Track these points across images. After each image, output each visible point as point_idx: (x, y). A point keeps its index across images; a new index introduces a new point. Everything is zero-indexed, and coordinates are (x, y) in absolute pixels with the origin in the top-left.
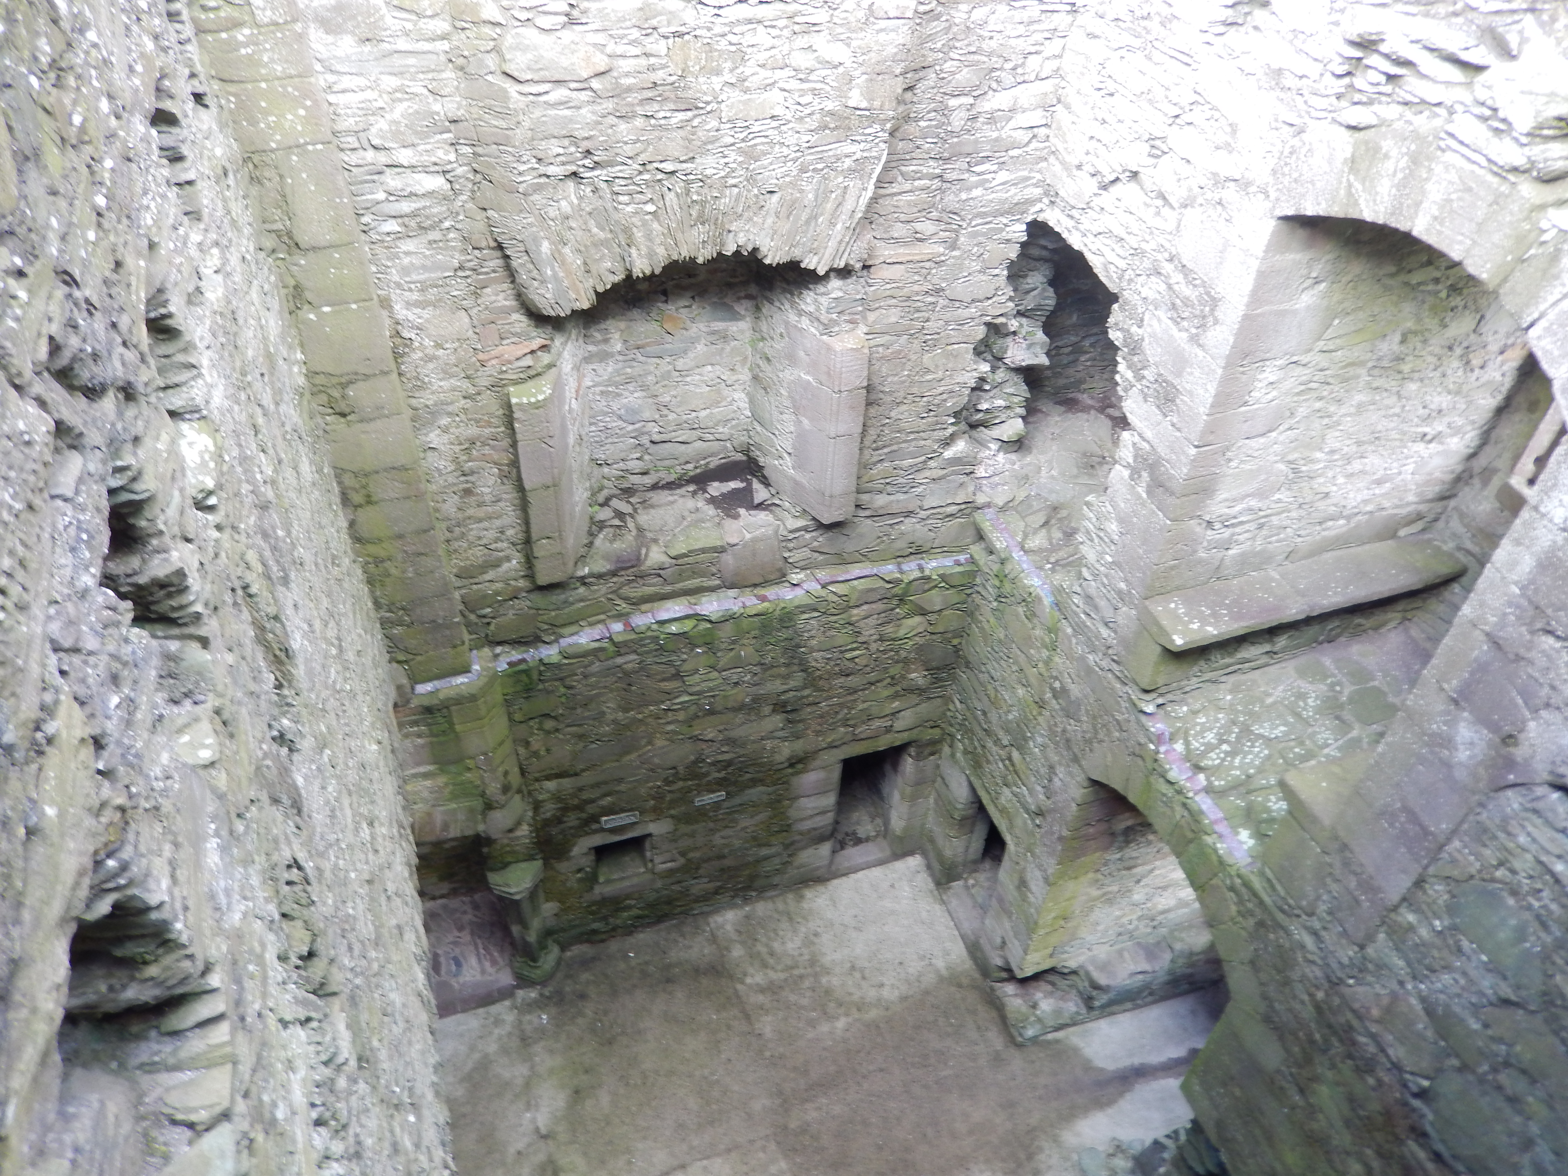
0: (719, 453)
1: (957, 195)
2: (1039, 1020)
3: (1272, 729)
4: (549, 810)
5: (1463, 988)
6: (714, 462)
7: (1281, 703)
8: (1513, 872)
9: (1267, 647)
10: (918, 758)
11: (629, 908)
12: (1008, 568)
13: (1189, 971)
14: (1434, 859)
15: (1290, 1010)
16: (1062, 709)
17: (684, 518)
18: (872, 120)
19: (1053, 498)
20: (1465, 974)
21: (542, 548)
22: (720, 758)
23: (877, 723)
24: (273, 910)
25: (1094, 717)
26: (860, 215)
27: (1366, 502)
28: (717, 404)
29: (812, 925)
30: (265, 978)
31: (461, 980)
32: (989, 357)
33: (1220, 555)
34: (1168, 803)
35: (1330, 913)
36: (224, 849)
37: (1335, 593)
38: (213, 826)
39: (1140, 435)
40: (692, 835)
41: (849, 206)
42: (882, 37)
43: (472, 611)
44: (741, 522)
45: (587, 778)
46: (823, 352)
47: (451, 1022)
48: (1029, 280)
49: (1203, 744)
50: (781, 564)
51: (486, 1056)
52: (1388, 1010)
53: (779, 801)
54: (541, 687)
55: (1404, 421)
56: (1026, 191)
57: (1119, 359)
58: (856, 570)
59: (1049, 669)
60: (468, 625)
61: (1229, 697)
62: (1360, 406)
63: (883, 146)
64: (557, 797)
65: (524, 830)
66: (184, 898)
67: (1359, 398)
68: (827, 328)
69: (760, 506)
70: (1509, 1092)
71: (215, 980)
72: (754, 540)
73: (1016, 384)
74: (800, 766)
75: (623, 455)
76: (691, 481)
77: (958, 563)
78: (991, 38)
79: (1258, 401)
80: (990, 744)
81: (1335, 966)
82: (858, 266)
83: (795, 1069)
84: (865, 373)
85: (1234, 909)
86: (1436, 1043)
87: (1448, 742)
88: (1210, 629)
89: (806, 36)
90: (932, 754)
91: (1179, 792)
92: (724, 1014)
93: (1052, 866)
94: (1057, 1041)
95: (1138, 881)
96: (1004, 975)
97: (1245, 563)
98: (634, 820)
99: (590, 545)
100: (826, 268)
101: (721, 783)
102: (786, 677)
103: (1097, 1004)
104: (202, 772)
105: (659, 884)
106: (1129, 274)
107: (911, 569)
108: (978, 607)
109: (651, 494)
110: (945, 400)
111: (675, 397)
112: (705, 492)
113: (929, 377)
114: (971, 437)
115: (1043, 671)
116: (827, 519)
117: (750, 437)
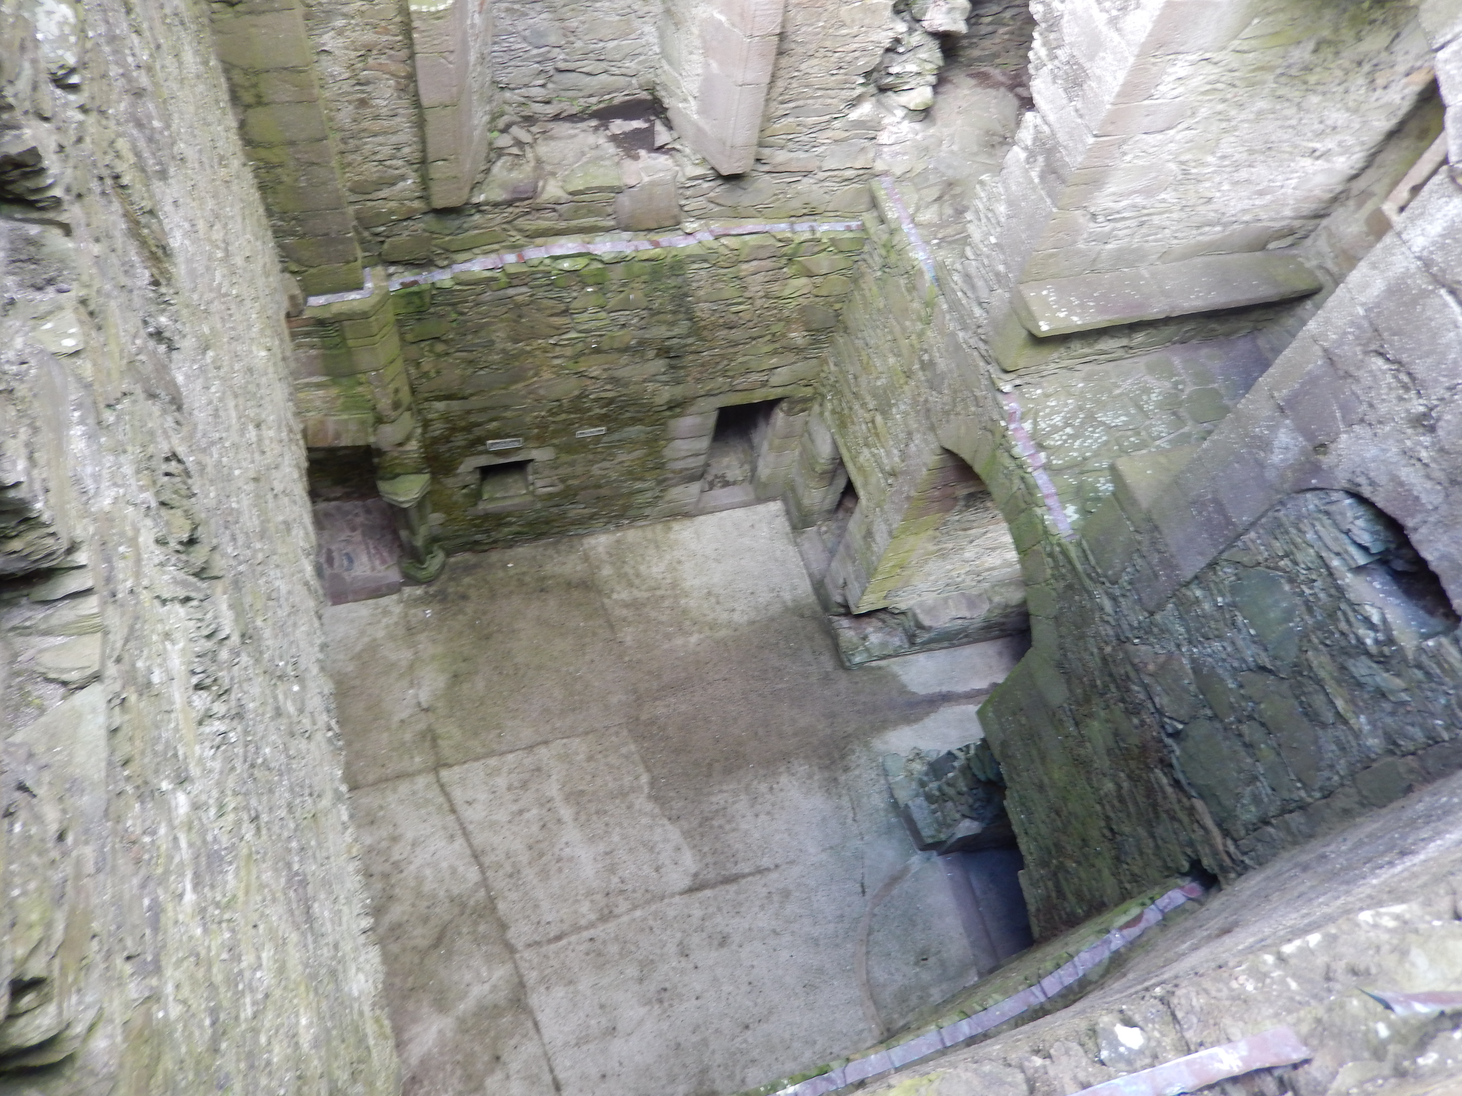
0: (623, 89)
2: (867, 650)
3: (1114, 418)
4: (438, 429)
5: (1228, 655)
6: (619, 98)
7: (1127, 395)
8: (1295, 563)
9: (1125, 342)
10: (789, 413)
11: (510, 524)
12: (896, 239)
13: (1002, 620)
14: (1230, 546)
15: (1080, 660)
16: (927, 381)
17: (583, 154)
19: (950, 173)
20: (1233, 643)
21: (439, 170)
22: (603, 395)
23: (754, 377)
24: (149, 497)
25: (955, 392)
27: (1244, 211)
28: (625, 35)
29: (677, 554)
30: (138, 560)
31: (353, 574)
32: (908, 17)
33: (1098, 248)
34: (1009, 476)
35: (1130, 583)
36: (91, 437)
37: (1198, 297)
38: (77, 414)
39: (1043, 118)
40: (572, 464)
43: (367, 228)
44: (640, 164)
45: (475, 402)
47: (342, 609)
49: (1049, 426)
50: (676, 211)
51: (375, 640)
52: (1162, 667)
53: (656, 440)
54: (432, 310)
57: (1035, 35)
58: (750, 226)
59: (920, 342)
60: (362, 242)
61: (1080, 385)
64: (446, 417)
65: (413, 445)
66: (44, 480)
67: (1261, 104)
69: (661, 150)
70: (1247, 739)
71: (81, 557)
72: (653, 184)
73: (930, 50)
74: (678, 410)
75: (526, 80)
76: (595, 115)
77: (849, 229)
79: (1163, 96)
80: (856, 407)
81: (1125, 627)
83: (650, 673)
84: (780, 20)
85: (1049, 572)
86: (1196, 696)
87: (1266, 445)
88: (1075, 319)
90: (803, 411)
91: (1020, 467)
92: (591, 623)
93: (897, 521)
94: (880, 668)
95: (971, 542)
96: (842, 610)
97: (1120, 258)
98: (517, 445)
99: (488, 171)
101: (603, 419)
102: (672, 324)
103: (919, 640)
104: (65, 361)
105: (539, 506)
107: (803, 230)
108: (862, 275)
109: (551, 125)
110: (857, 58)
111: (584, 23)
112: (607, 129)
113: (844, 31)
114: (878, 101)
115: (915, 342)
116: (726, 170)
117: (657, 76)
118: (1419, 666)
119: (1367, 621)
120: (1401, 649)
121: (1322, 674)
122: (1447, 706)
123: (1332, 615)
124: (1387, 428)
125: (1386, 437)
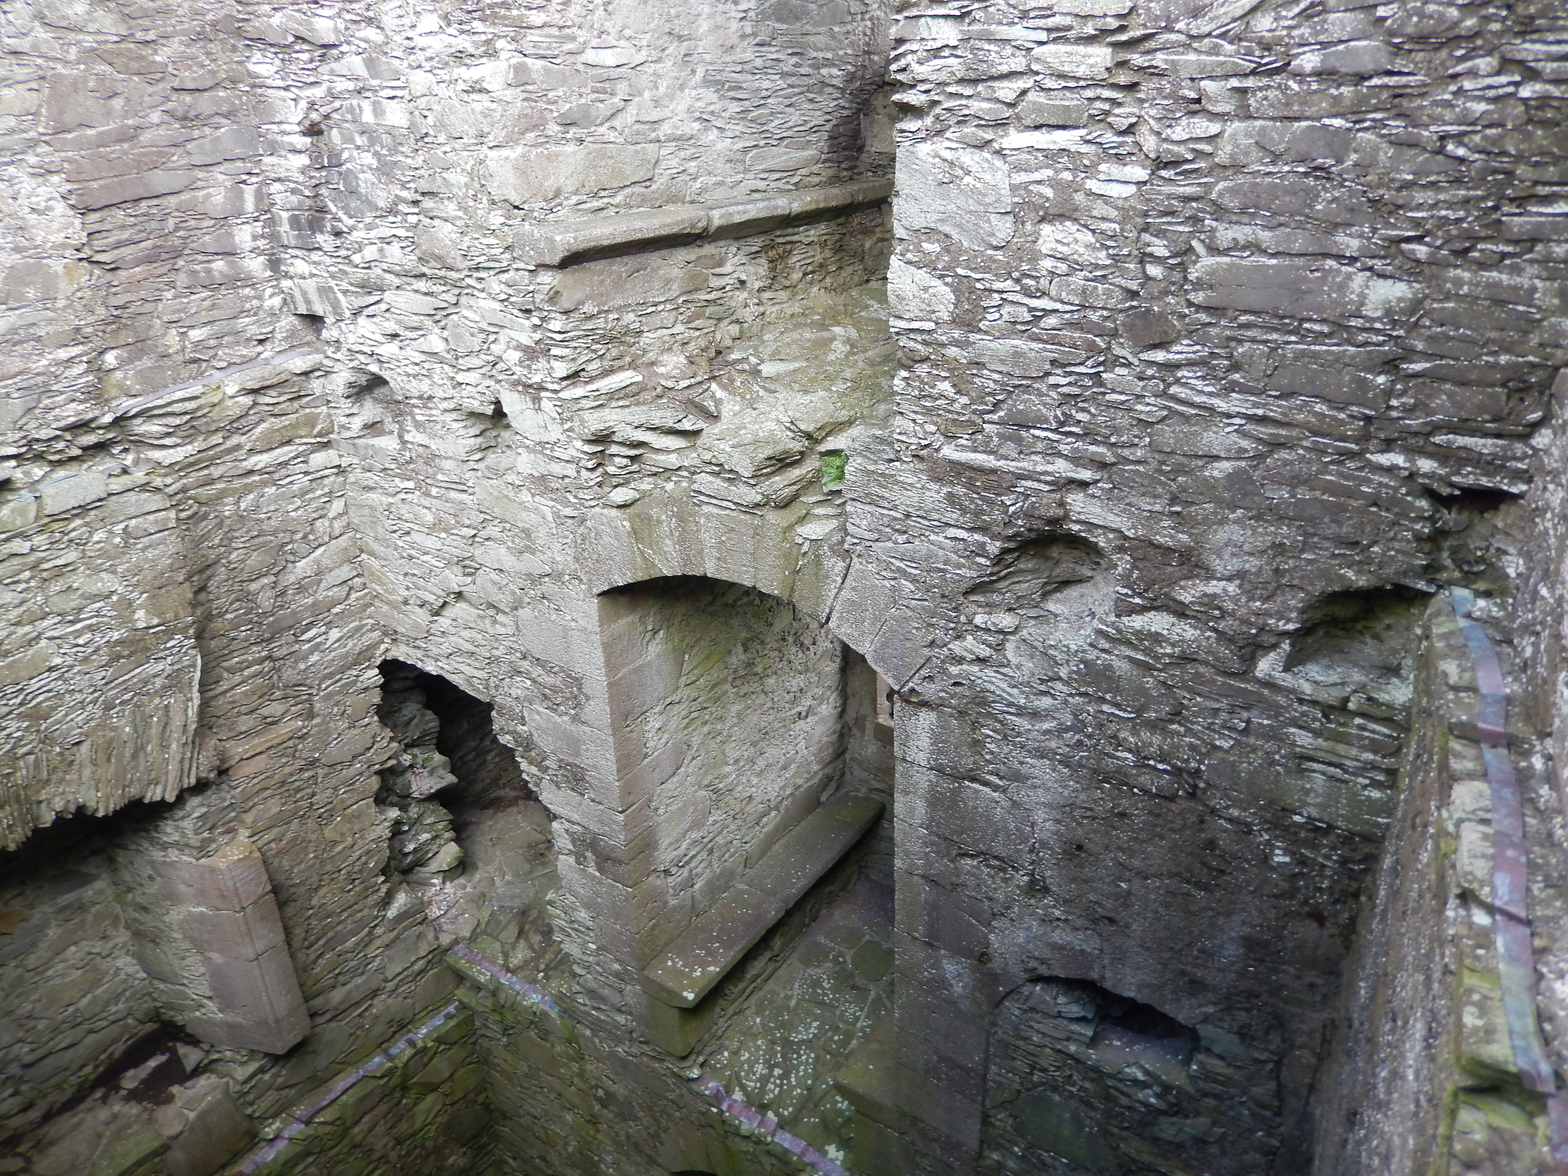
0: (121, 1036)
1: (294, 668)
3: (807, 1029)
6: (118, 1049)
7: (804, 999)
8: (1044, 1070)
9: (768, 955)
12: (502, 997)
14: (985, 1092)
16: (616, 1115)
17: (99, 1136)
18: (170, 634)
19: (517, 903)
25: (650, 1109)
26: (194, 726)
27: (783, 788)
28: (97, 983)
32: (395, 799)
33: (689, 894)
34: (754, 1160)
37: (798, 878)
39: (568, 821)
41: (177, 721)
42: (150, 554)
44: (178, 1103)
46: (207, 876)
48: (405, 712)
49: (758, 1080)
50: (246, 1124)
55: (778, 711)
56: (364, 639)
57: (518, 759)
58: (340, 1084)
59: (586, 1081)
61: (758, 1020)
62: (739, 714)
63: (193, 652)
67: (735, 708)
68: (203, 850)
69: (197, 1072)
72: (202, 1116)
73: (433, 812)
77: (449, 1017)
78: (269, 518)
79: (656, 749)
82: (212, 775)
84: (265, 877)
87: (941, 983)
88: (712, 968)
89: (60, 579)
91: (759, 1142)
97: (714, 888)
100: (176, 793)
106: (493, 681)
107: (401, 1049)
108: (489, 1051)
109: (45, 1129)
110: (366, 863)
111: (39, 1000)
112: (118, 1088)
113: (339, 848)
114: (408, 883)
115: (581, 1085)
116: (281, 1048)
117: (155, 1000)
118: (1205, 1094)
119: (1135, 1082)
120: (1179, 1089)
121: (1146, 1158)
122: (1253, 1115)
123: (1108, 1098)
124: (1016, 909)
125: (1021, 917)
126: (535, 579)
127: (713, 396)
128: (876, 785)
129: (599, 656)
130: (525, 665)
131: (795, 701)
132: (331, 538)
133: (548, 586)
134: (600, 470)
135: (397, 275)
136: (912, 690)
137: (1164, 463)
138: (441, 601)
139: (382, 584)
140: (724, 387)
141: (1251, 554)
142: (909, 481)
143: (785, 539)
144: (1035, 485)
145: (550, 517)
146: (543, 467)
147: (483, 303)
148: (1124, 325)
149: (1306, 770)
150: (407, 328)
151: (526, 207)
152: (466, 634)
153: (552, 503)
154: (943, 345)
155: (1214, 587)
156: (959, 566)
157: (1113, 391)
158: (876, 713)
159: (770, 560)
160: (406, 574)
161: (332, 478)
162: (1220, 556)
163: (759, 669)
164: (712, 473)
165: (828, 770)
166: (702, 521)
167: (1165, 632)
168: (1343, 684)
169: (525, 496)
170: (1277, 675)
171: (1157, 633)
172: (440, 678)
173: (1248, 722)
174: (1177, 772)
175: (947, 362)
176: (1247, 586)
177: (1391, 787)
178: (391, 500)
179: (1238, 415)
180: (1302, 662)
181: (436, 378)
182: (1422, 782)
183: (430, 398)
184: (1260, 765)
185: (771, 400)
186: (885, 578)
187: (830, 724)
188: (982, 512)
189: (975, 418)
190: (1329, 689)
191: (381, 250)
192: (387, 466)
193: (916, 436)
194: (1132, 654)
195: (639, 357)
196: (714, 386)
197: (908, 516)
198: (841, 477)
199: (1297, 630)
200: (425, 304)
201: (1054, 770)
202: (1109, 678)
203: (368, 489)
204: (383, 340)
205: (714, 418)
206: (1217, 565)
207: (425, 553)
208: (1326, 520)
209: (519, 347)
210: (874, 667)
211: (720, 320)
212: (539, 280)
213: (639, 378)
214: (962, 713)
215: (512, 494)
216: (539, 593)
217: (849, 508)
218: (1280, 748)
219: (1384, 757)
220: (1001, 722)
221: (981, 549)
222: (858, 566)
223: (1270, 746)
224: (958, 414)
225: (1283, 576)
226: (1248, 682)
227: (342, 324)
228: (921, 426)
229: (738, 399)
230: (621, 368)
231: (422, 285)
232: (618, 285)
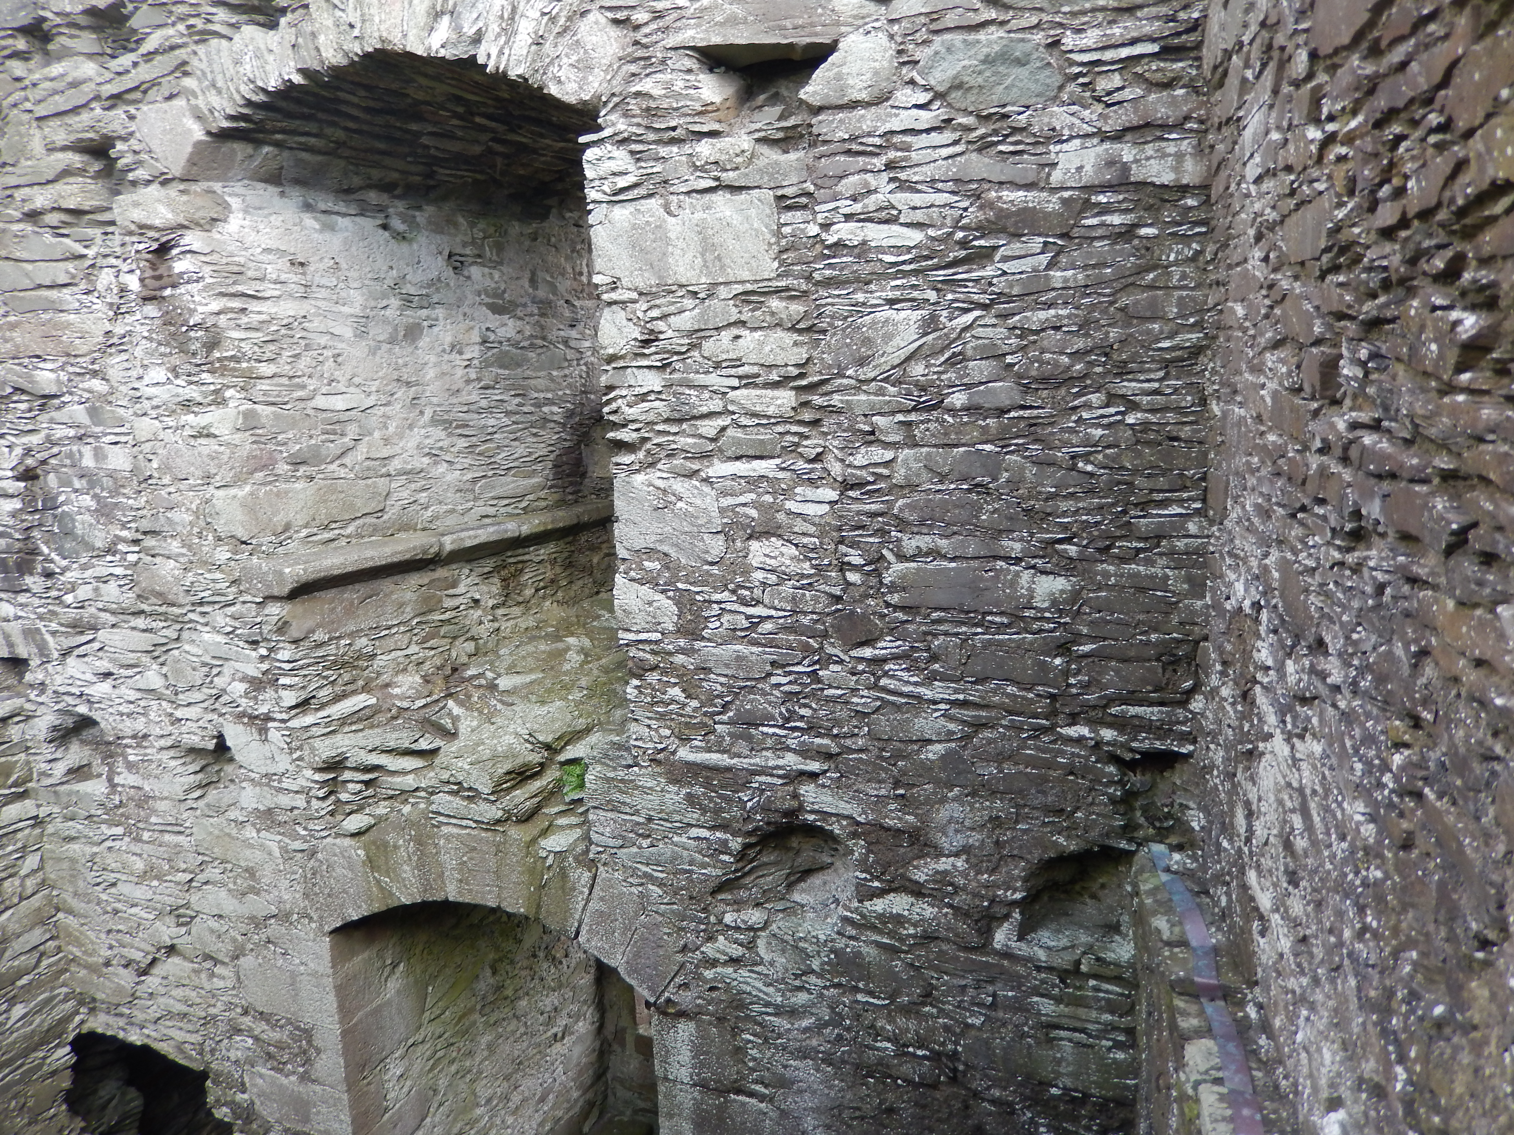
48: (101, 1093)
55: (533, 1035)
56: (55, 1013)
62: (489, 1046)
106: (209, 1045)
126: (258, 923)
127: (450, 714)
128: (641, 1104)
129: (331, 1001)
130: (247, 1021)
131: (550, 1022)
132: (21, 899)
133: (274, 928)
134: (333, 797)
135: (113, 613)
136: (669, 1001)
137: (883, 750)
138: (150, 958)
139: (80, 945)
140: (461, 704)
141: (973, 829)
142: (649, 785)
143: (528, 854)
144: (769, 779)
145: (277, 852)
146: (269, 800)
147: (206, 637)
148: (832, 626)
149: (1054, 1039)
150: (122, 666)
151: (254, 541)
152: (178, 993)
153: (279, 837)
154: (671, 654)
155: (944, 864)
156: (704, 866)
157: (830, 687)
158: (635, 1023)
159: (514, 877)
160: (109, 932)
161: (27, 831)
162: (945, 834)
163: (509, 992)
164: (451, 793)
165: (589, 1095)
166: (442, 842)
167: (906, 913)
168: (1073, 947)
169: (250, 833)
170: (1014, 945)
171: (899, 915)
172: (145, 1048)
173: (994, 995)
174: (936, 1057)
175: (676, 669)
176: (973, 860)
177: (1132, 1047)
178: (95, 849)
179: (943, 701)
180: (1034, 930)
181: (152, 715)
182: (1158, 1040)
183: (145, 736)
184: (1012, 1039)
185: (509, 713)
186: (632, 885)
187: (588, 1043)
188: (721, 810)
189: (706, 720)
190: (1062, 954)
191: (96, 589)
192: (93, 812)
193: (651, 740)
194: (878, 938)
195: (372, 680)
196: (451, 703)
197: (650, 819)
198: (581, 785)
199: (1023, 898)
200: (144, 641)
201: (817, 1070)
202: (860, 966)
203: (70, 839)
204: (95, 679)
205: (451, 735)
206: (944, 842)
207: (132, 906)
208: (1033, 791)
209: (244, 679)
210: (628, 980)
211: (455, 638)
212: (266, 612)
213: (374, 701)
214: (721, 1020)
215: (234, 832)
216: (264, 937)
217: (591, 817)
218: (1027, 1019)
219: (1121, 1016)
220: (760, 1024)
221: (723, 848)
222: (604, 875)
223: (1018, 1018)
224: (690, 717)
225: (1004, 848)
226: (988, 954)
227: (49, 666)
228: (656, 730)
229: (476, 714)
230: (354, 692)
231: (140, 622)
232: (350, 611)
